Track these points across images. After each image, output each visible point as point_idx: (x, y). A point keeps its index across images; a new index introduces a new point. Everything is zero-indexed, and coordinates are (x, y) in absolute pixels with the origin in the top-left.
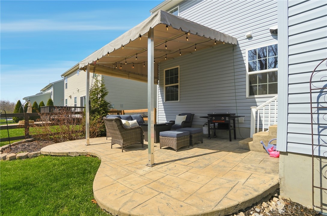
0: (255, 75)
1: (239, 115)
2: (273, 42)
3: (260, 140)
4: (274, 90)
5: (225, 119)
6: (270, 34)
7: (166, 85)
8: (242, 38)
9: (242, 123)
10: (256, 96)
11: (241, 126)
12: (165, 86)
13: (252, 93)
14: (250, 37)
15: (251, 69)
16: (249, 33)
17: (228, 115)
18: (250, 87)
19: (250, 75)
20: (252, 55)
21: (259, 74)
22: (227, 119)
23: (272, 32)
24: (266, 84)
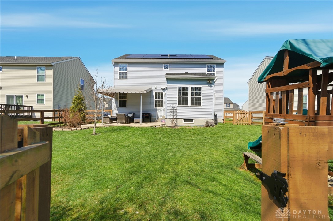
1: (152, 113)
2: (162, 92)
3: (160, 119)
4: (162, 106)
7: (119, 99)
8: (153, 88)
13: (156, 106)
14: (156, 88)
15: (156, 98)
16: (155, 87)
17: (150, 114)
18: (155, 104)
19: (155, 101)
20: (156, 94)
21: (158, 101)
22: (149, 115)
23: (162, 89)
24: (159, 104)
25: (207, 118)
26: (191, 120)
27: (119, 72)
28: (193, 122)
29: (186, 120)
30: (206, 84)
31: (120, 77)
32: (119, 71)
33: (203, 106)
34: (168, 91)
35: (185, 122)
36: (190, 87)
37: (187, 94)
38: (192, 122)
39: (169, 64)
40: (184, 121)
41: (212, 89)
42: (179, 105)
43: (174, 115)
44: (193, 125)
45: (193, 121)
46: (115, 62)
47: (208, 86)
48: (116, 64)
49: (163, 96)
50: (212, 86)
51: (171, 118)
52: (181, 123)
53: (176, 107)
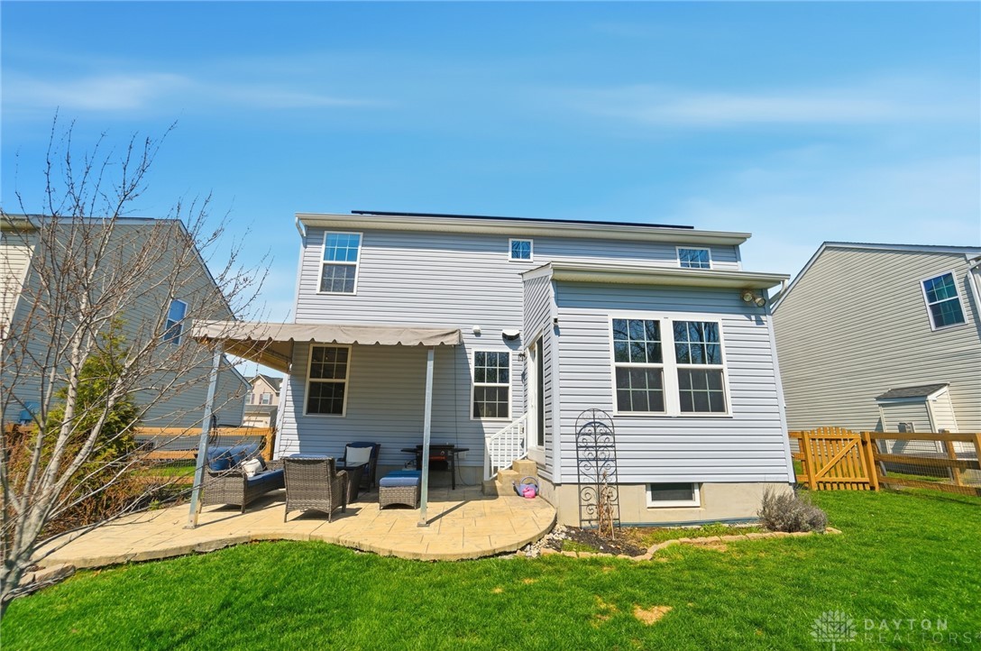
0: (482, 388)
1: (460, 447)
2: (505, 349)
3: (510, 481)
4: (503, 412)
5: (446, 453)
6: (501, 337)
7: (311, 377)
8: (467, 331)
9: (463, 460)
10: (482, 419)
11: (462, 464)
12: (309, 380)
13: (477, 414)
14: (477, 334)
15: (479, 377)
16: (477, 328)
17: (451, 447)
18: (476, 404)
19: (476, 387)
20: (480, 358)
21: (487, 388)
22: (449, 453)
23: (504, 336)
24: (495, 404)
25: (761, 478)
26: (683, 490)
27: (325, 265)
28: (696, 502)
29: (661, 490)
30: (738, 310)
31: (325, 286)
32: (322, 262)
33: (735, 416)
34: (562, 339)
35: (653, 499)
36: (667, 321)
37: (656, 355)
38: (690, 497)
39: (532, 241)
40: (649, 493)
41: (765, 331)
42: (620, 409)
43: (600, 463)
44: (697, 519)
45: (697, 491)
46: (308, 223)
47: (743, 317)
48: (314, 232)
49: (511, 367)
50: (763, 318)
51: (583, 479)
52: (637, 508)
53: (607, 422)
